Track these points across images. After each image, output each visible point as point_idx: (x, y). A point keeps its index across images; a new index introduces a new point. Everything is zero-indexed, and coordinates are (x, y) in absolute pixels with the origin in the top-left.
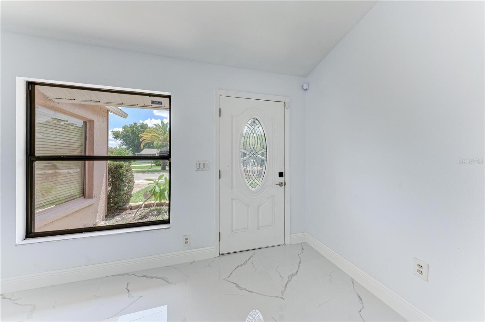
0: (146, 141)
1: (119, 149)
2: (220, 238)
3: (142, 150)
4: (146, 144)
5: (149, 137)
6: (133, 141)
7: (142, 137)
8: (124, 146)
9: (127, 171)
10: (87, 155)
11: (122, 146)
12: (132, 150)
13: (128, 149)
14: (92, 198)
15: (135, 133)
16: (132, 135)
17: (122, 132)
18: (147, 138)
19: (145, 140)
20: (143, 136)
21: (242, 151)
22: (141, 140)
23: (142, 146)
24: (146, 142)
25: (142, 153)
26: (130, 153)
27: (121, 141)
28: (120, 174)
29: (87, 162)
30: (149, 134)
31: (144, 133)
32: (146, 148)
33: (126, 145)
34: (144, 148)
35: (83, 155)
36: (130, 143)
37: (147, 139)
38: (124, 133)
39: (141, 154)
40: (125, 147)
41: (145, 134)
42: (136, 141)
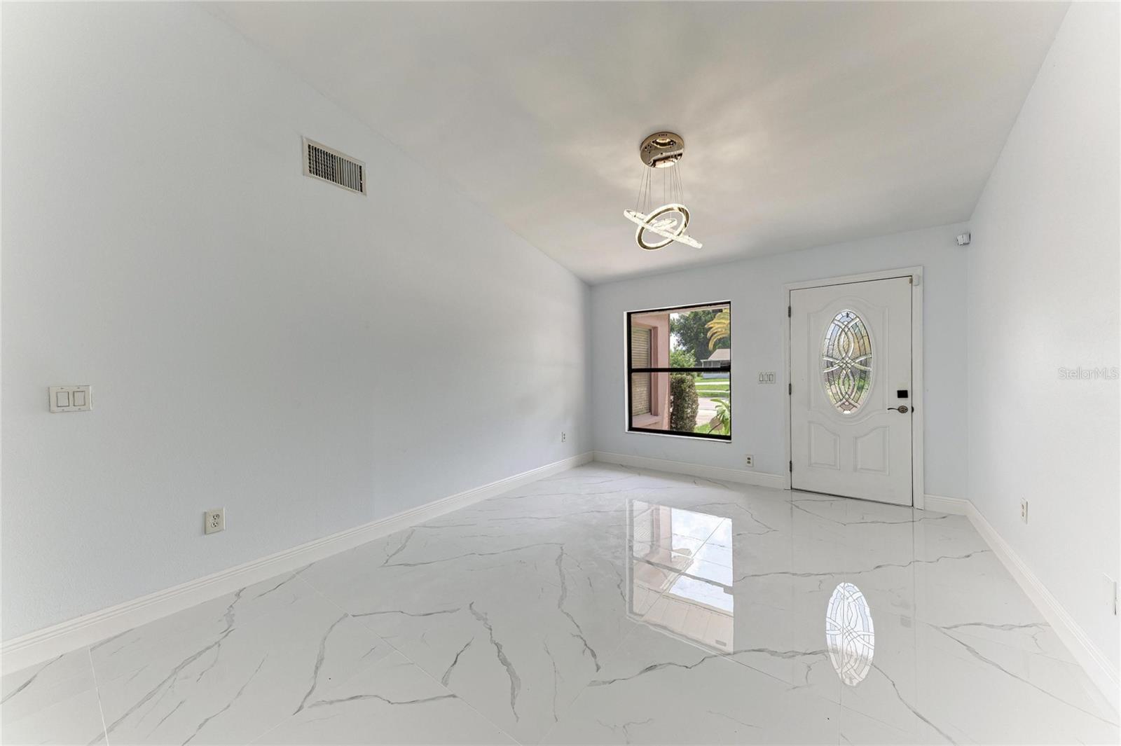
0: (719, 335)
1: (675, 353)
2: (791, 467)
3: (711, 353)
4: (720, 340)
5: (723, 327)
6: (697, 335)
7: (712, 328)
8: (681, 346)
9: (689, 387)
10: (653, 367)
11: (679, 346)
12: (695, 355)
13: (688, 353)
14: (657, 415)
15: (700, 318)
16: (695, 324)
17: (678, 321)
18: (720, 330)
19: (716, 335)
20: (711, 326)
21: (826, 359)
22: (709, 335)
23: (711, 346)
24: (719, 337)
25: (712, 358)
26: (691, 360)
27: (677, 338)
28: (682, 390)
29: (653, 373)
30: (723, 321)
31: (714, 321)
32: (719, 348)
33: (684, 345)
34: (714, 349)
35: (649, 367)
36: (690, 341)
37: (719, 332)
38: (682, 321)
39: (710, 362)
40: (684, 349)
41: (715, 323)
42: (702, 334)
